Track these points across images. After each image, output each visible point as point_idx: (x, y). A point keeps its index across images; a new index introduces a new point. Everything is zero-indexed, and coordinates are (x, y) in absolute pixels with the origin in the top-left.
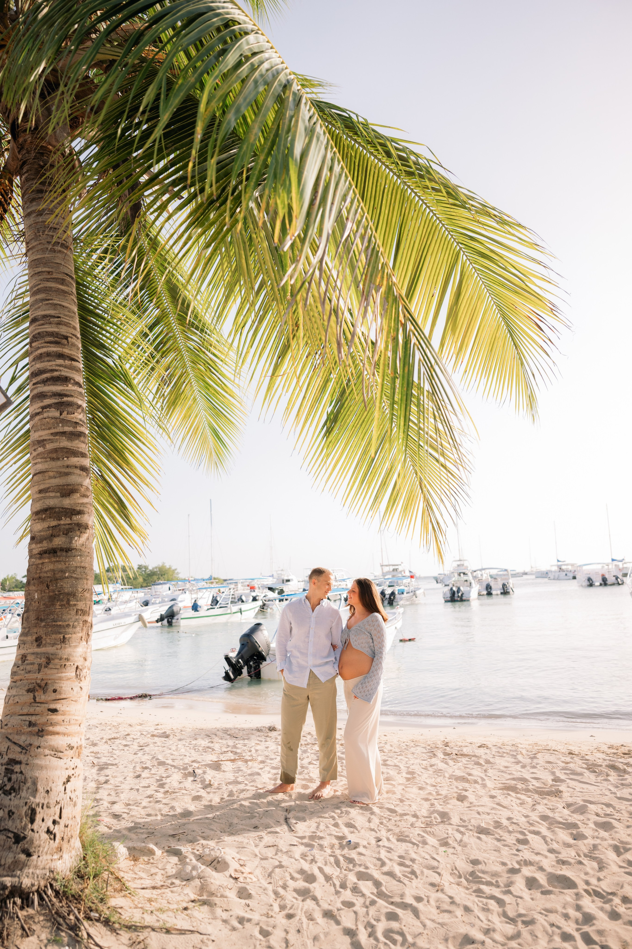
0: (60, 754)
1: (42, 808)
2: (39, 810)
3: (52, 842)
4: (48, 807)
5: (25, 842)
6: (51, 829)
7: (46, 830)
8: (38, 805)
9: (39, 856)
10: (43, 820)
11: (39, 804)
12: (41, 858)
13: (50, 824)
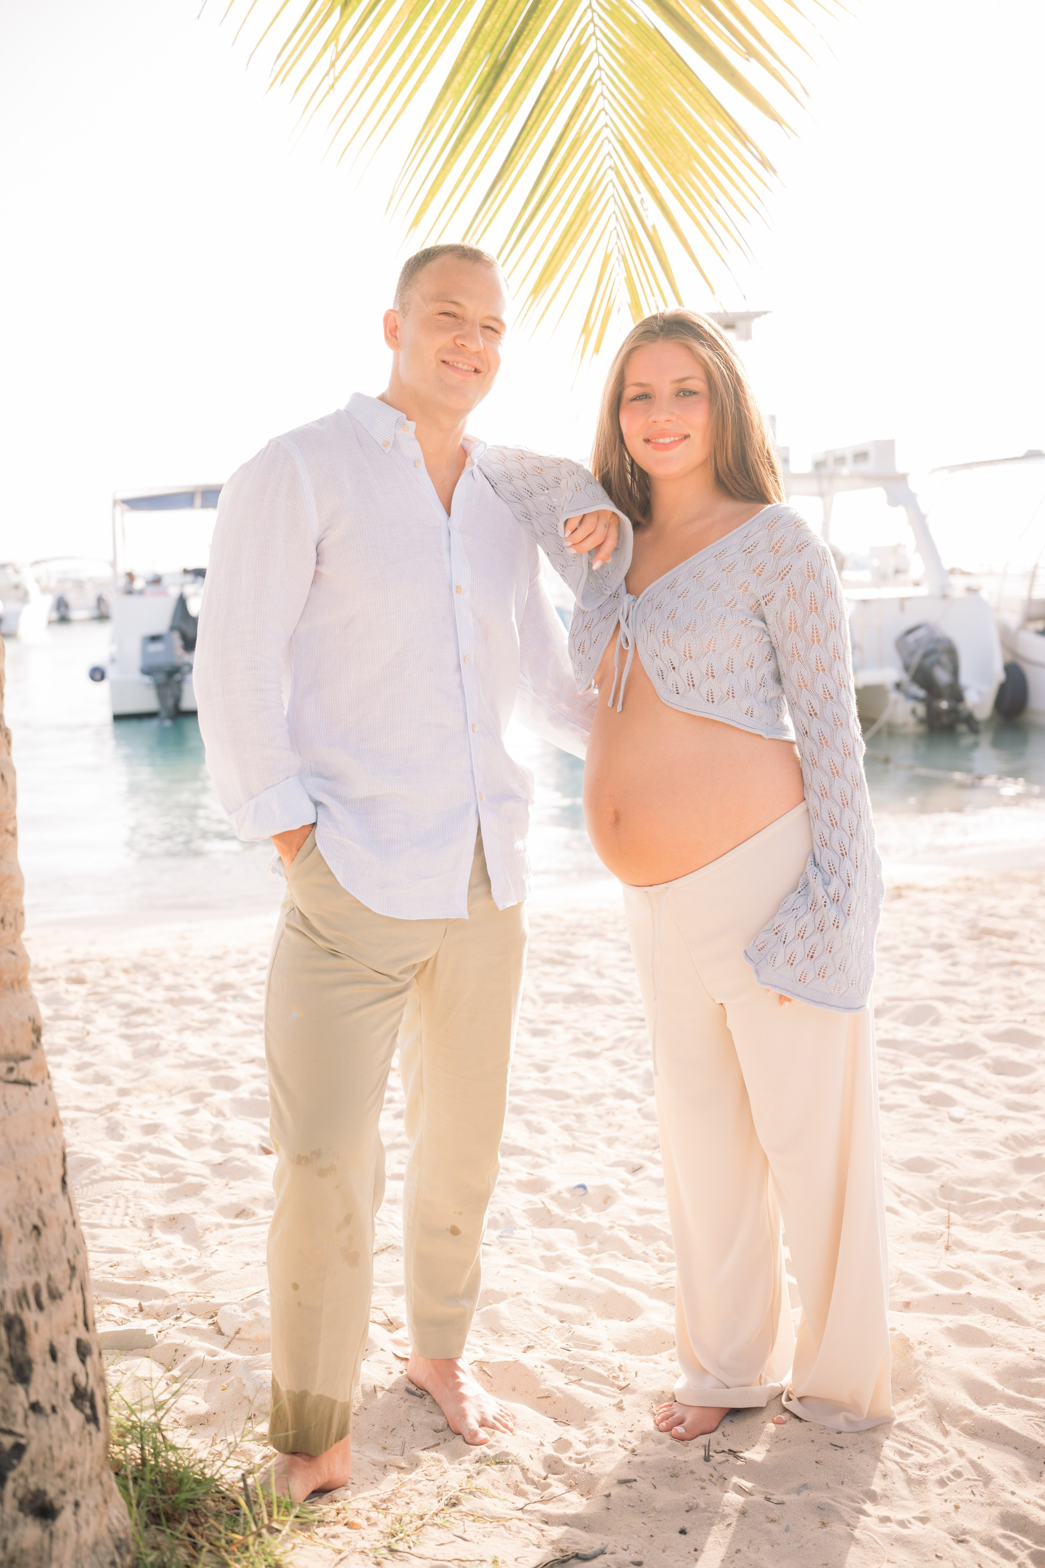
0: (24, 1070)
1: (40, 1306)
2: (31, 1316)
3: (91, 1427)
4: (55, 1295)
5: (24, 1466)
6: (82, 1379)
7: (71, 1390)
8: (21, 1297)
9: (77, 1505)
10: (54, 1356)
11: (24, 1294)
12: (83, 1510)
13: (73, 1361)
